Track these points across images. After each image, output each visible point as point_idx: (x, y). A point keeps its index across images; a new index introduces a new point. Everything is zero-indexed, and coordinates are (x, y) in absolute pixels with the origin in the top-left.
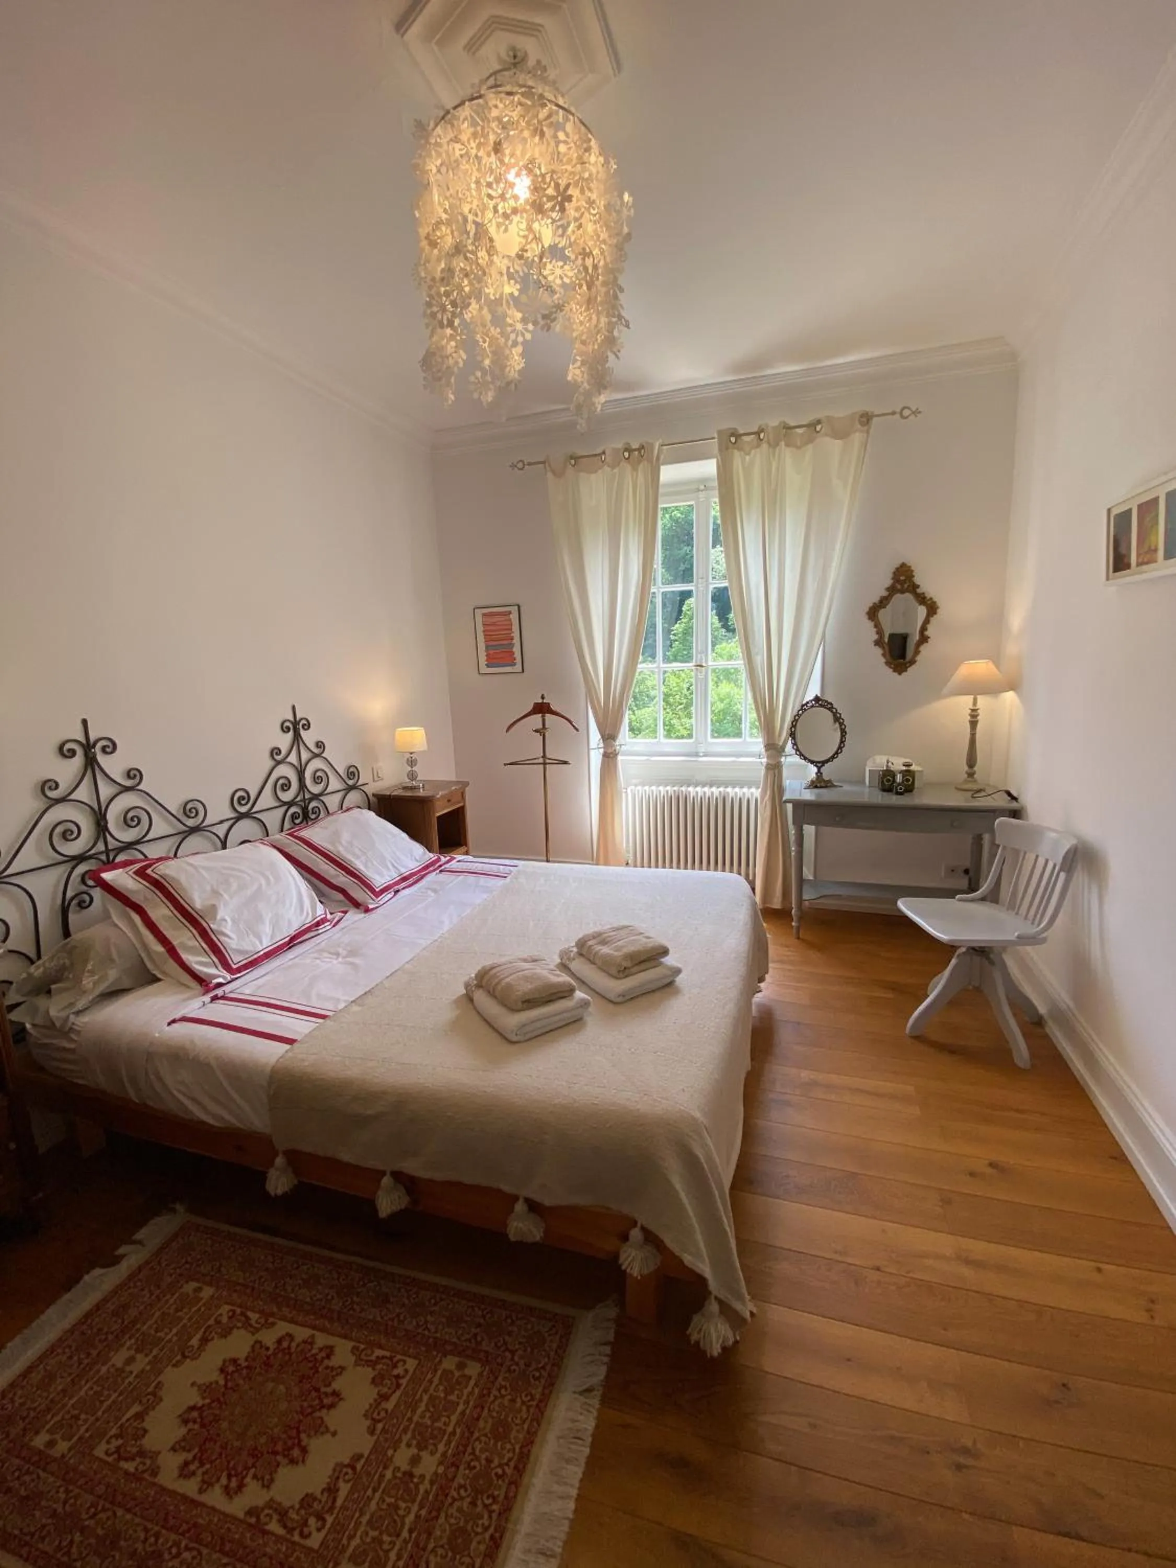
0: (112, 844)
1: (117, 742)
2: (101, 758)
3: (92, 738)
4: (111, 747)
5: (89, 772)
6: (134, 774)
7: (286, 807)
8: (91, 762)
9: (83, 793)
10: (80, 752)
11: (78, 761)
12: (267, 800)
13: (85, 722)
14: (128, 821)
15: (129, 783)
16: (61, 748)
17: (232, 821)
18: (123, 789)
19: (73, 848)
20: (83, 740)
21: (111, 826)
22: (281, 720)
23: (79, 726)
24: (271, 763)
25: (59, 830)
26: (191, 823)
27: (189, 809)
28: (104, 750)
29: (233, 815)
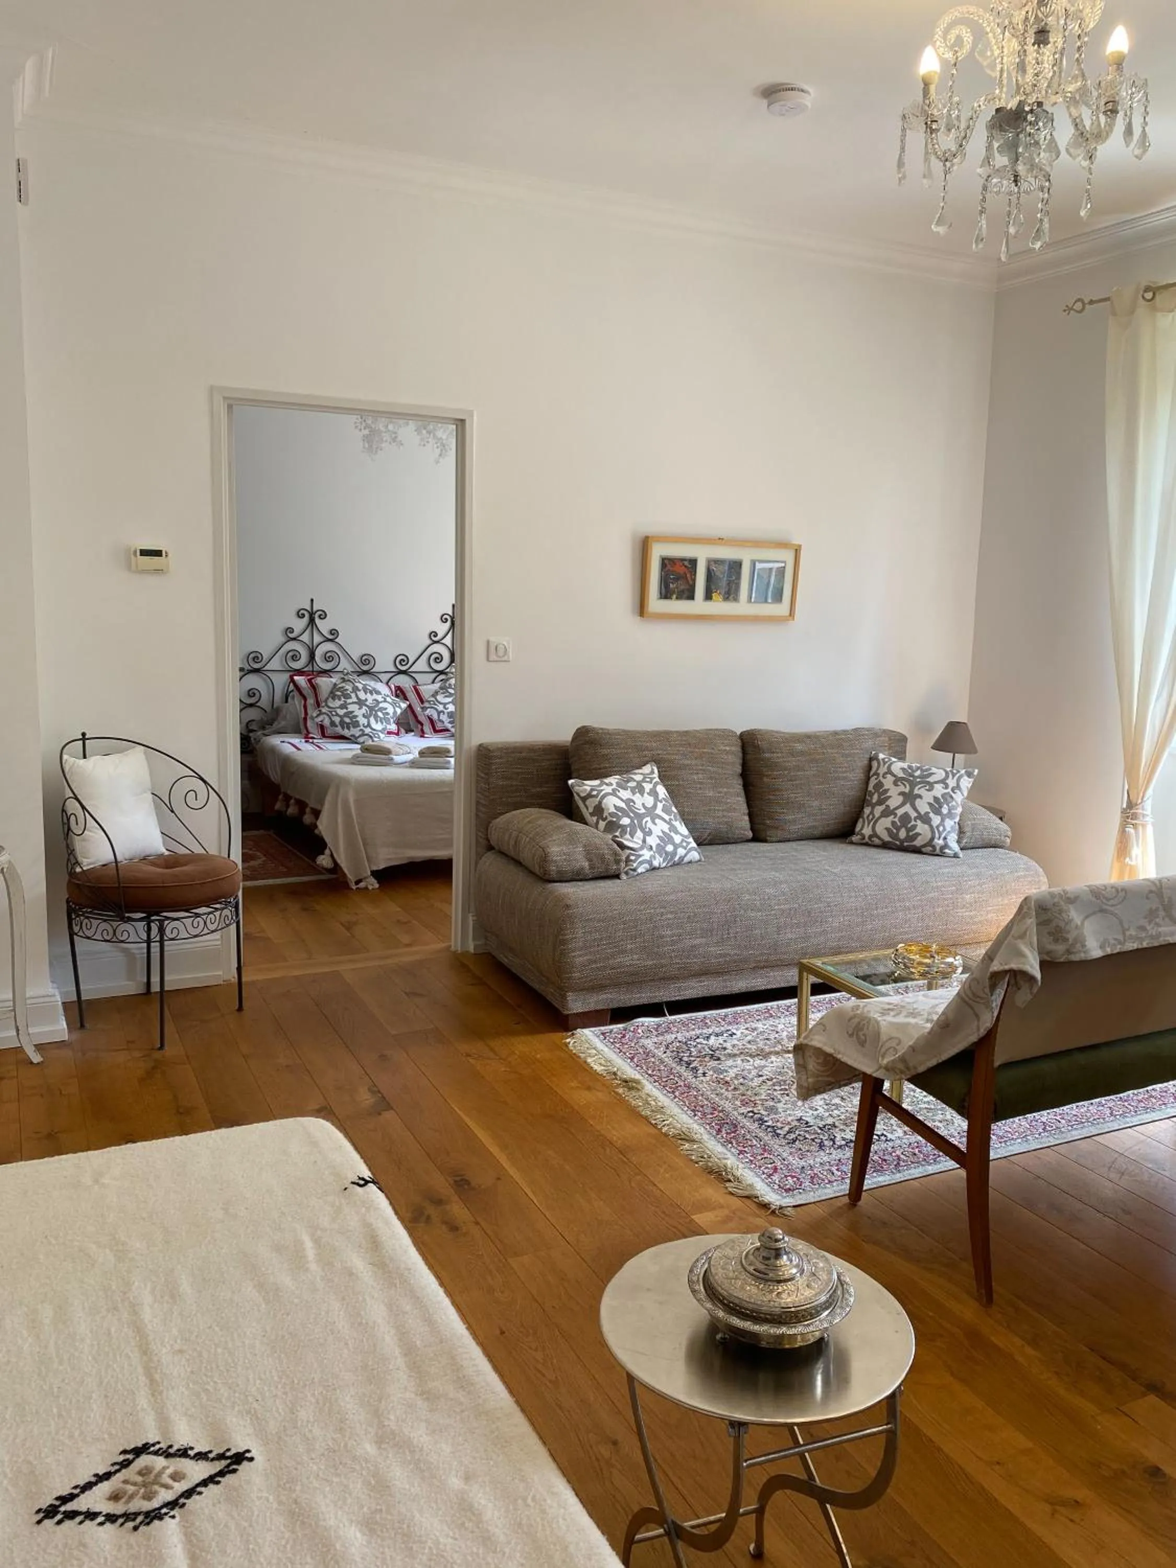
0: (316, 668)
1: (327, 613)
2: (317, 621)
3: (315, 609)
4: (323, 616)
5: (310, 626)
6: (334, 632)
7: (435, 675)
8: (312, 621)
9: (305, 638)
10: (307, 615)
11: (306, 620)
12: (421, 665)
13: (312, 600)
14: (327, 658)
15: (331, 637)
16: (298, 612)
17: (393, 674)
18: (325, 639)
19: (297, 665)
20: (309, 609)
21: (317, 658)
22: (440, 615)
23: (309, 602)
24: (429, 642)
25: (291, 654)
26: (365, 668)
27: (366, 659)
28: (320, 616)
29: (394, 670)
